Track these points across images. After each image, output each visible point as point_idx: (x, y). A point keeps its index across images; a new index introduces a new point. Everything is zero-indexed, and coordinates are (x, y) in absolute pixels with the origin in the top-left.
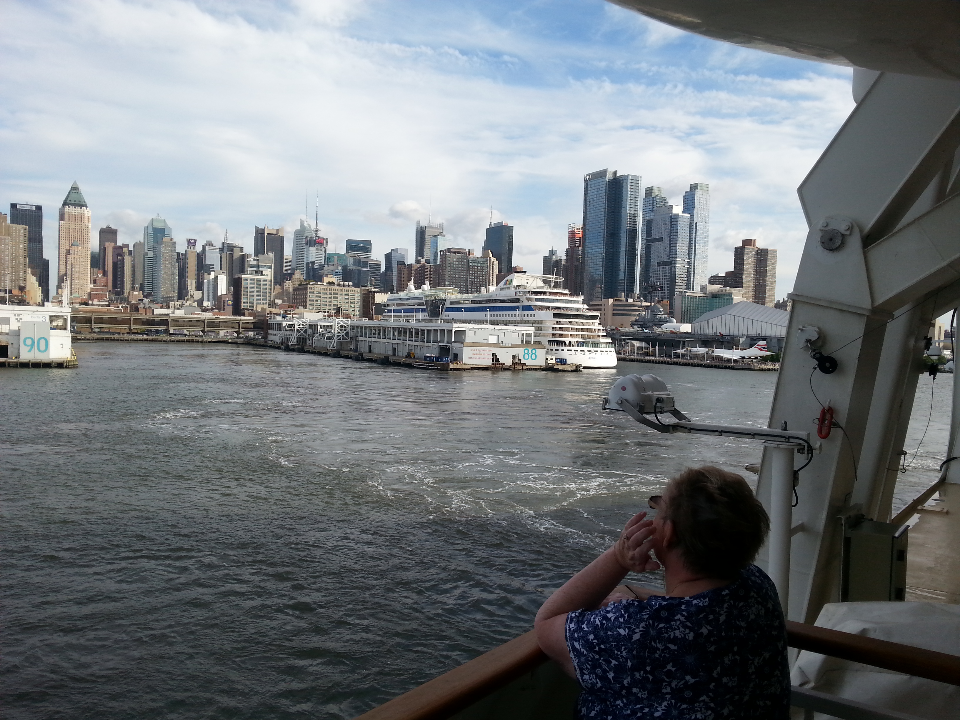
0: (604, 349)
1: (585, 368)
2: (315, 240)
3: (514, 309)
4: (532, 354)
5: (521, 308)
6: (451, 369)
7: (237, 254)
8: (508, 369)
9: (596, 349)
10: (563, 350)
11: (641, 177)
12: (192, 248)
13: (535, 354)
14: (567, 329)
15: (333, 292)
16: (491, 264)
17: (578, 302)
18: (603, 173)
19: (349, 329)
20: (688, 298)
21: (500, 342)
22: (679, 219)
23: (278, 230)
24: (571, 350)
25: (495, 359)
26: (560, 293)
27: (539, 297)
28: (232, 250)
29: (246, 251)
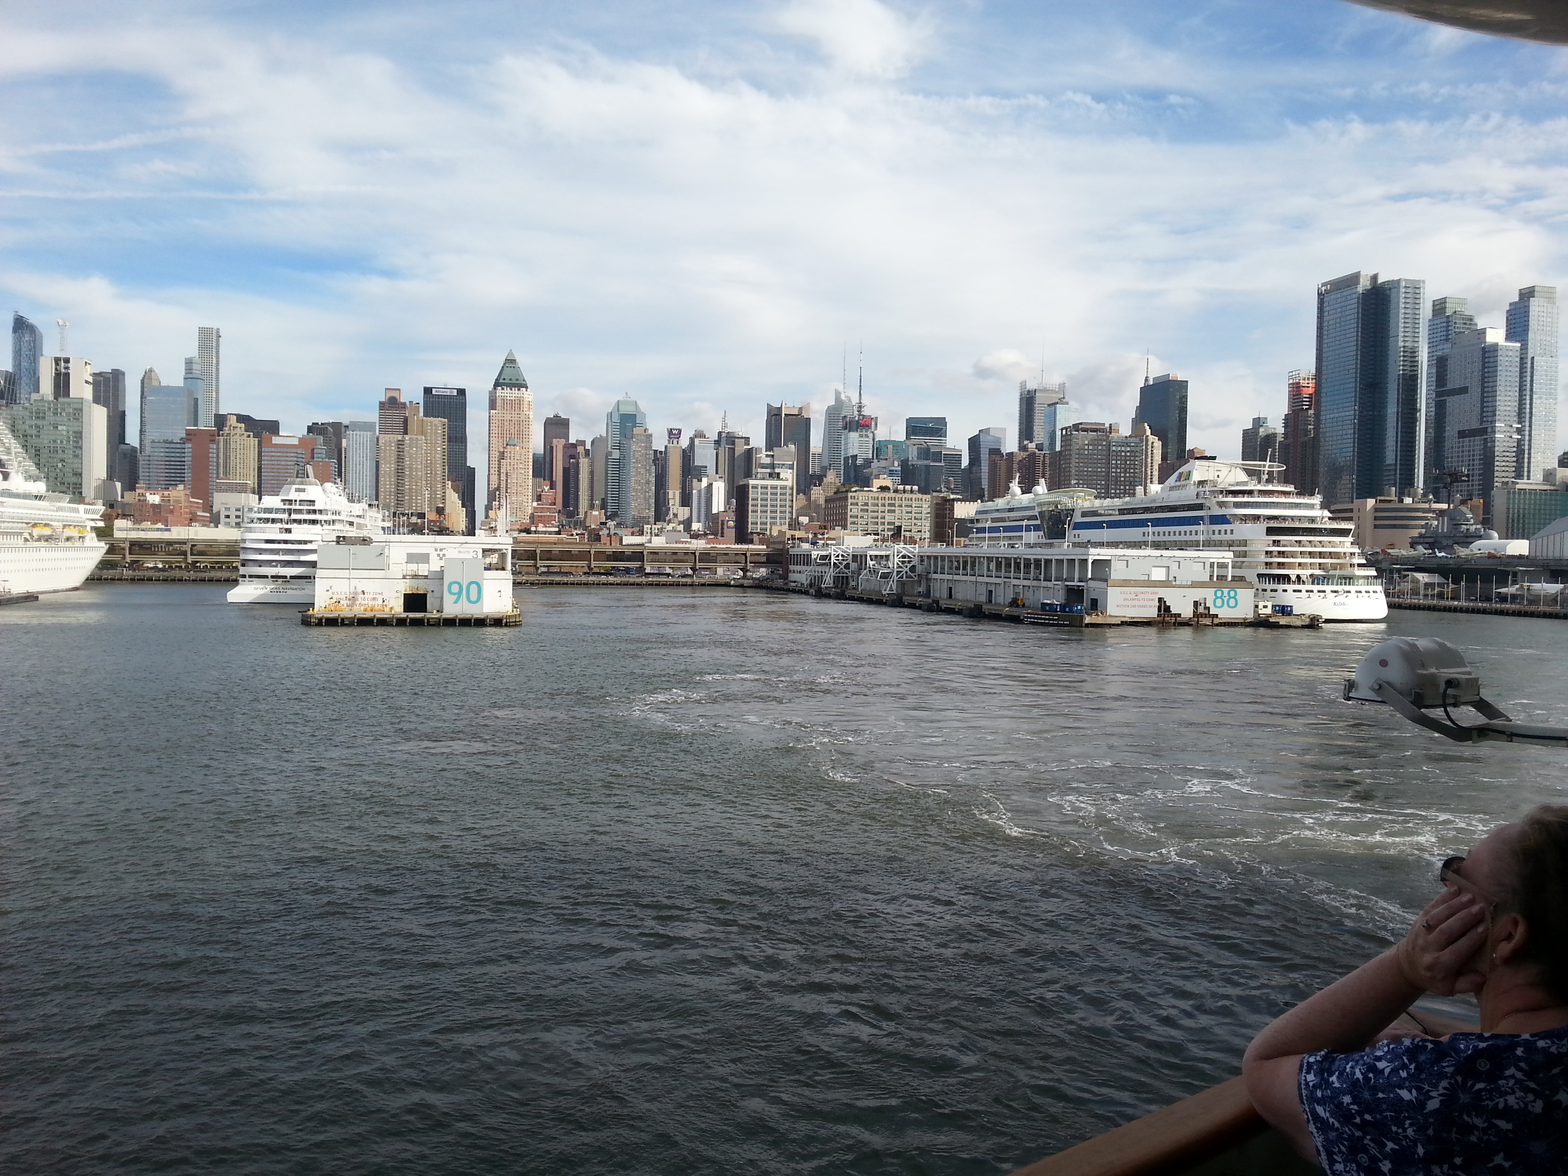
0: (1363, 588)
1: (1328, 621)
2: (858, 421)
3: (1195, 521)
4: (1230, 598)
5: (1207, 520)
6: (1087, 625)
7: (740, 448)
8: (1186, 624)
9: (1347, 588)
10: (1285, 591)
11: (1424, 282)
12: (675, 441)
13: (1234, 598)
14: (1293, 555)
15: (887, 502)
16: (1149, 447)
17: (1311, 507)
18: (1354, 279)
19: (915, 561)
20: (1520, 494)
21: (1171, 578)
22: (1500, 353)
23: (801, 409)
24: (1300, 591)
25: (1164, 608)
26: (1278, 492)
27: (1239, 499)
28: (733, 443)
29: (752, 444)
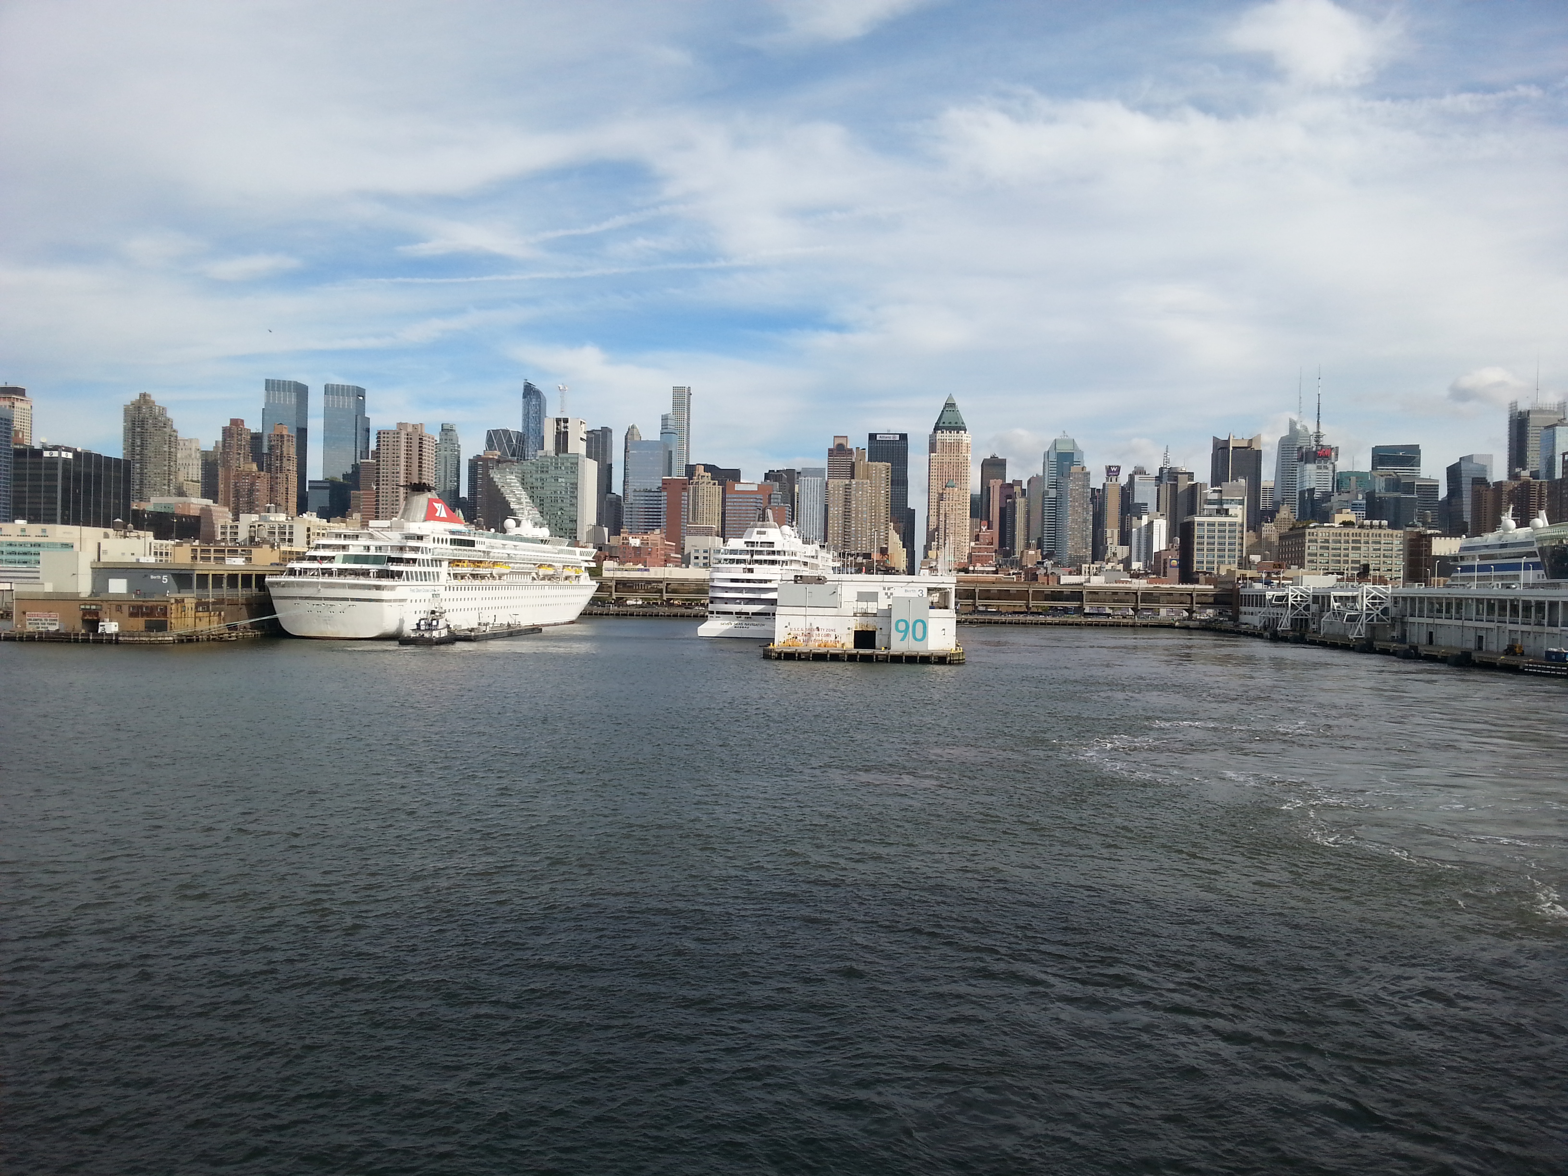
2: (1315, 452)
7: (1183, 484)
15: (1351, 538)
19: (1388, 604)
28: (1176, 479)
29: (1197, 479)
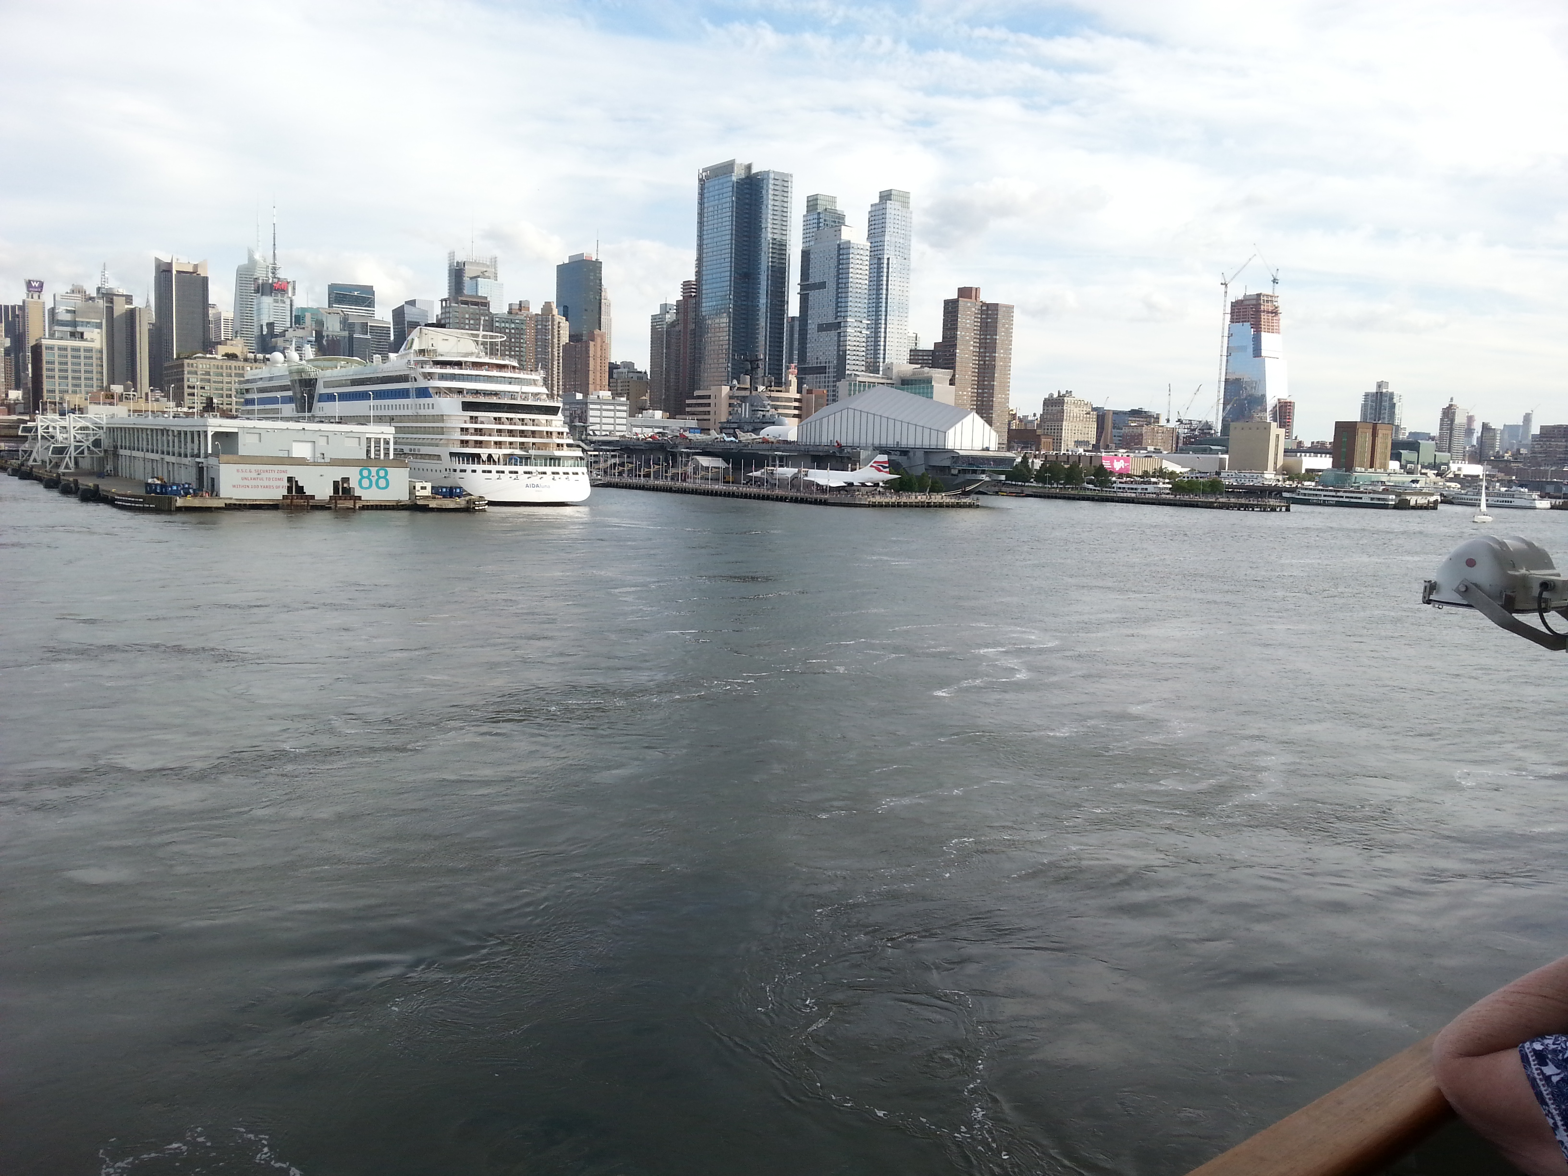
0: (571, 470)
1: (491, 503)
2: (271, 285)
4: (380, 477)
5: (412, 393)
6: (180, 509)
7: (121, 308)
8: (321, 507)
9: (556, 469)
10: (474, 471)
11: (791, 176)
12: (36, 295)
13: (385, 477)
14: (490, 433)
15: (233, 372)
16: (556, 327)
17: (534, 382)
18: (728, 167)
19: (102, 435)
20: (860, 386)
21: (318, 455)
22: (851, 251)
23: (196, 266)
24: (490, 472)
25: (295, 488)
26: (488, 364)
27: (449, 370)
29: (138, 303)
